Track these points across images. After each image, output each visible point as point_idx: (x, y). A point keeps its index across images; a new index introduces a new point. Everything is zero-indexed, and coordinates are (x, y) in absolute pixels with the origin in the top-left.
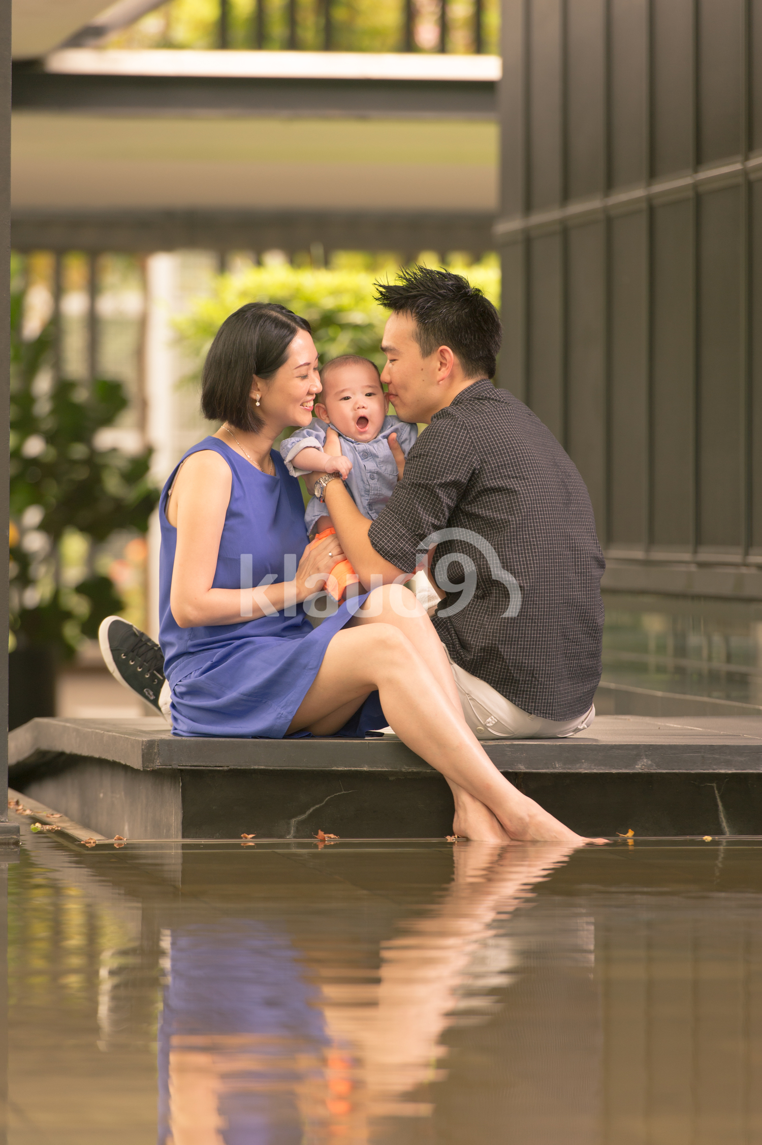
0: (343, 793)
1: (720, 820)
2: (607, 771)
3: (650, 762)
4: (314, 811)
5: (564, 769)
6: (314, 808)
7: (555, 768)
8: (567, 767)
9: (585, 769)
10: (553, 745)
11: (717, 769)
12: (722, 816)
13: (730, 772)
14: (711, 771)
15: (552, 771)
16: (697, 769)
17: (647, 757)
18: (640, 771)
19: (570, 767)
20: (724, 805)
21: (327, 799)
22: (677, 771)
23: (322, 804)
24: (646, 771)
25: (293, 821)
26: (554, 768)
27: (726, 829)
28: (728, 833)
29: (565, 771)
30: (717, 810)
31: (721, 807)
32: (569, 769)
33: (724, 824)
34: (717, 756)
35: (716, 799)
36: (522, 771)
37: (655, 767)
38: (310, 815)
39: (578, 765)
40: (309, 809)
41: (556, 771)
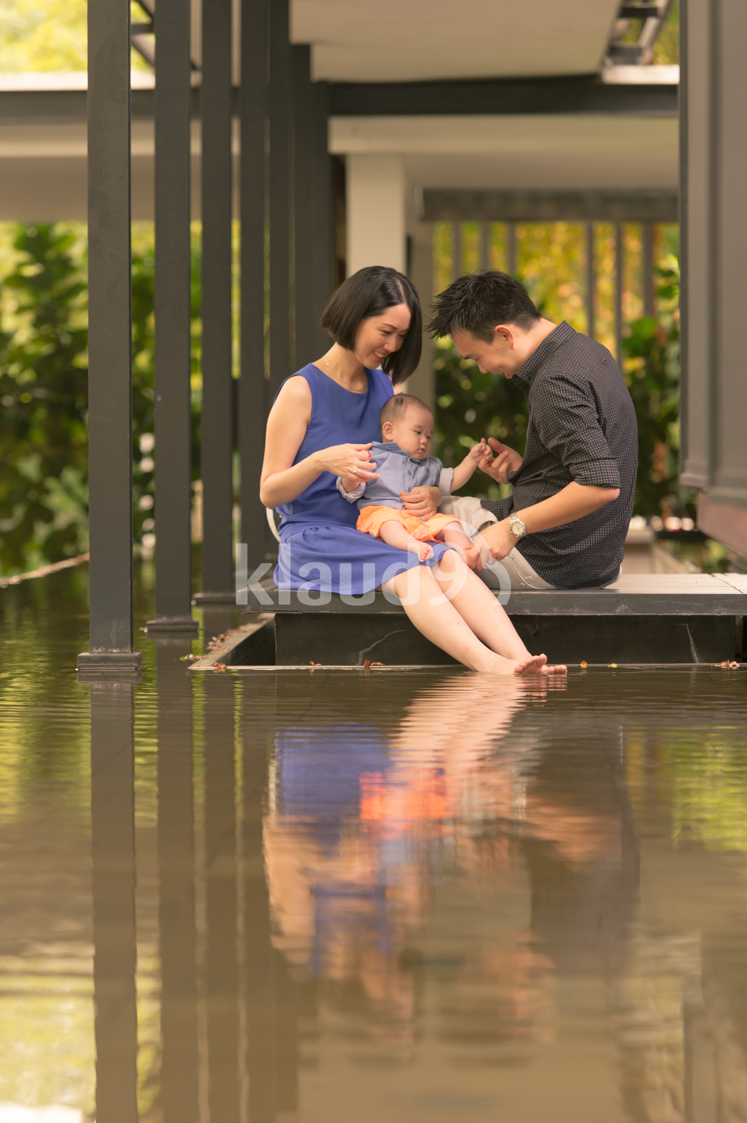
0: (398, 631)
1: (692, 652)
2: (593, 614)
3: (627, 607)
4: (376, 645)
5: (560, 612)
6: (377, 643)
7: (554, 612)
8: (562, 611)
9: (576, 613)
10: (551, 594)
11: (679, 613)
12: (693, 648)
13: (690, 614)
14: (674, 614)
15: (551, 614)
16: (664, 613)
17: (625, 603)
18: (619, 614)
19: (565, 611)
20: (694, 641)
21: (386, 636)
22: (648, 614)
23: (382, 640)
24: (624, 614)
25: (361, 653)
26: (552, 612)
27: (697, 659)
28: (698, 662)
29: (561, 614)
30: (689, 644)
31: (692, 642)
32: (564, 612)
33: (695, 655)
34: (679, 603)
35: (688, 636)
36: (528, 614)
37: (630, 611)
38: (374, 648)
39: (571, 610)
40: (373, 643)
41: (554, 614)
